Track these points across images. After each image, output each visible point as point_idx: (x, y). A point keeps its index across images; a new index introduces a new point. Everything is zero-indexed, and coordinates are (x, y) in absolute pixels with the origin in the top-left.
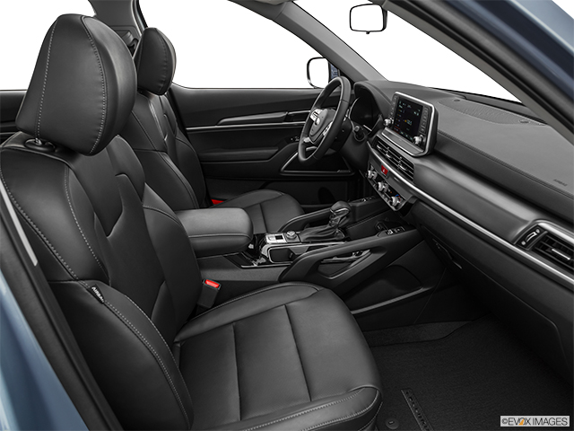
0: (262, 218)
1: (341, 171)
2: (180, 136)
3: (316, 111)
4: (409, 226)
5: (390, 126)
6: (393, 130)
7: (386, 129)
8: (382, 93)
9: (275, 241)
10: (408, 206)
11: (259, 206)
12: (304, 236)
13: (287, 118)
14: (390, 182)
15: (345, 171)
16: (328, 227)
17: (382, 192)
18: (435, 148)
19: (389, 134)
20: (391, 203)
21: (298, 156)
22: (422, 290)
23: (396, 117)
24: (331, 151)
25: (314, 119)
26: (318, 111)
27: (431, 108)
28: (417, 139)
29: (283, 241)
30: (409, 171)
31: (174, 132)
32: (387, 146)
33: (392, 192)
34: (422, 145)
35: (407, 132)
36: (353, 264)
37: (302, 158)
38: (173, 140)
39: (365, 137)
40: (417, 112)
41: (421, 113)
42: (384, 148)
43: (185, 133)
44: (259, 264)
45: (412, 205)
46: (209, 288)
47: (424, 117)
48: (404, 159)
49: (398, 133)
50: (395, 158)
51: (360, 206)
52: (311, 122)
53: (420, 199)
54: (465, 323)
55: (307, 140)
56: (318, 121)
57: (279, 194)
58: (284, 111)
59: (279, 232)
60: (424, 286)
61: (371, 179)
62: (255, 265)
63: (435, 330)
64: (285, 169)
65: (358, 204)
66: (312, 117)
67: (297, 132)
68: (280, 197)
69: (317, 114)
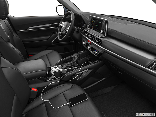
0: (48, 60)
1: (71, 42)
2: (14, 34)
3: (62, 23)
4: (100, 60)
5: (89, 27)
6: (91, 28)
7: (88, 28)
8: (85, 16)
9: (55, 69)
10: (101, 54)
11: (46, 56)
12: (64, 66)
13: (52, 26)
14: (92, 46)
15: (72, 42)
16: (72, 62)
17: (89, 49)
18: (108, 34)
19: (89, 30)
20: (94, 53)
21: (57, 38)
22: (104, 79)
23: (91, 24)
24: (69, 36)
25: (62, 26)
26: (63, 23)
27: (106, 20)
28: (102, 31)
29: (58, 69)
30: (100, 42)
31: (12, 33)
32: (89, 34)
33: (94, 50)
34: (104, 33)
35: (97, 29)
36: (83, 74)
37: (59, 39)
38: (12, 36)
39: (80, 31)
40: (100, 22)
41: (102, 23)
42: (88, 35)
43: (16, 33)
44: (51, 79)
45: (102, 53)
46: (34, 92)
47: (104, 24)
48: (97, 38)
49: (93, 29)
50: (93, 38)
51: (81, 54)
52: (61, 27)
53: (105, 52)
54: (116, 86)
55: (60, 33)
56: (64, 26)
57: (52, 51)
58: (51, 23)
59: (55, 65)
60: (104, 78)
61: (84, 45)
62: (50, 80)
63: (108, 90)
64: (53, 42)
65: (81, 53)
66: (61, 25)
67: (56, 30)
68: (52, 52)
69: (63, 24)
